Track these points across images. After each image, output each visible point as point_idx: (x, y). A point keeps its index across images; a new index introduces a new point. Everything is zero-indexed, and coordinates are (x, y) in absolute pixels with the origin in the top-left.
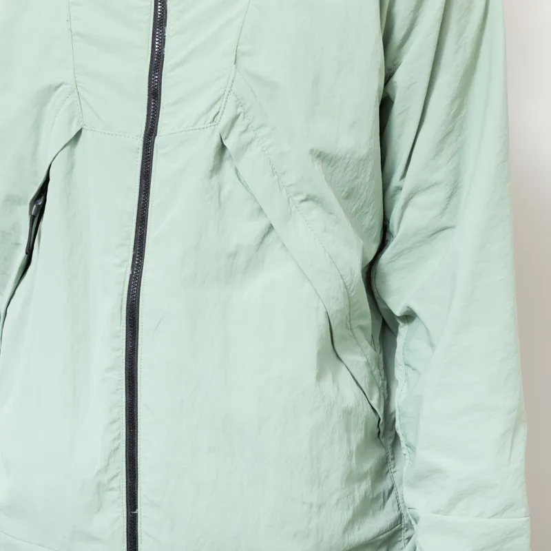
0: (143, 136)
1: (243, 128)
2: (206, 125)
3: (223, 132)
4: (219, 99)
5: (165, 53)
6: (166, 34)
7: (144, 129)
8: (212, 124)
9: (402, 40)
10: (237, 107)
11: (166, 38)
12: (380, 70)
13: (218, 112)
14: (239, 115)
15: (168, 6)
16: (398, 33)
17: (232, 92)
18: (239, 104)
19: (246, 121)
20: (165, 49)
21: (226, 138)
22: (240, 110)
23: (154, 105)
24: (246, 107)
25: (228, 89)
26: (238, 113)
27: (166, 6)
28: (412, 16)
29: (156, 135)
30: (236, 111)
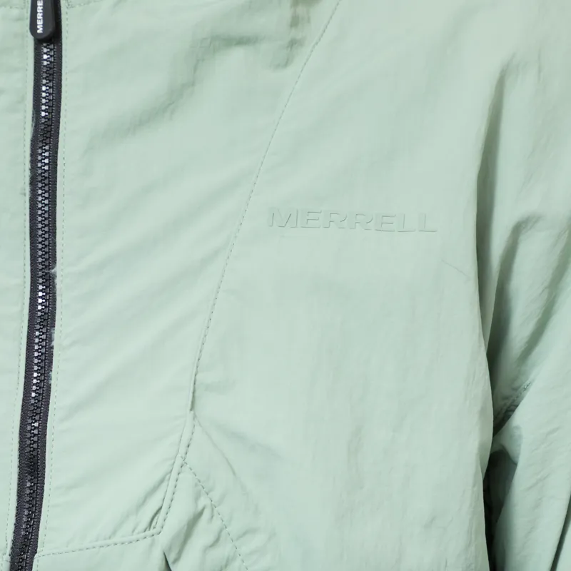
0: (8, 551)
1: (210, 539)
2: (135, 537)
3: (170, 548)
4: (162, 481)
5: (53, 382)
6: (54, 343)
7: (10, 536)
8: (148, 533)
9: (528, 342)
10: (197, 498)
11: (55, 352)
12: (483, 411)
13: (161, 508)
14: (201, 514)
15: (58, 287)
16: (519, 331)
17: (186, 468)
18: (200, 489)
19: (217, 524)
20: (53, 374)
21: (176, 560)
22: (203, 501)
23: (30, 488)
24: (216, 495)
25: (179, 461)
26: (200, 508)
27: (54, 287)
28: (545, 296)
29: (35, 552)
30: (197, 506)
